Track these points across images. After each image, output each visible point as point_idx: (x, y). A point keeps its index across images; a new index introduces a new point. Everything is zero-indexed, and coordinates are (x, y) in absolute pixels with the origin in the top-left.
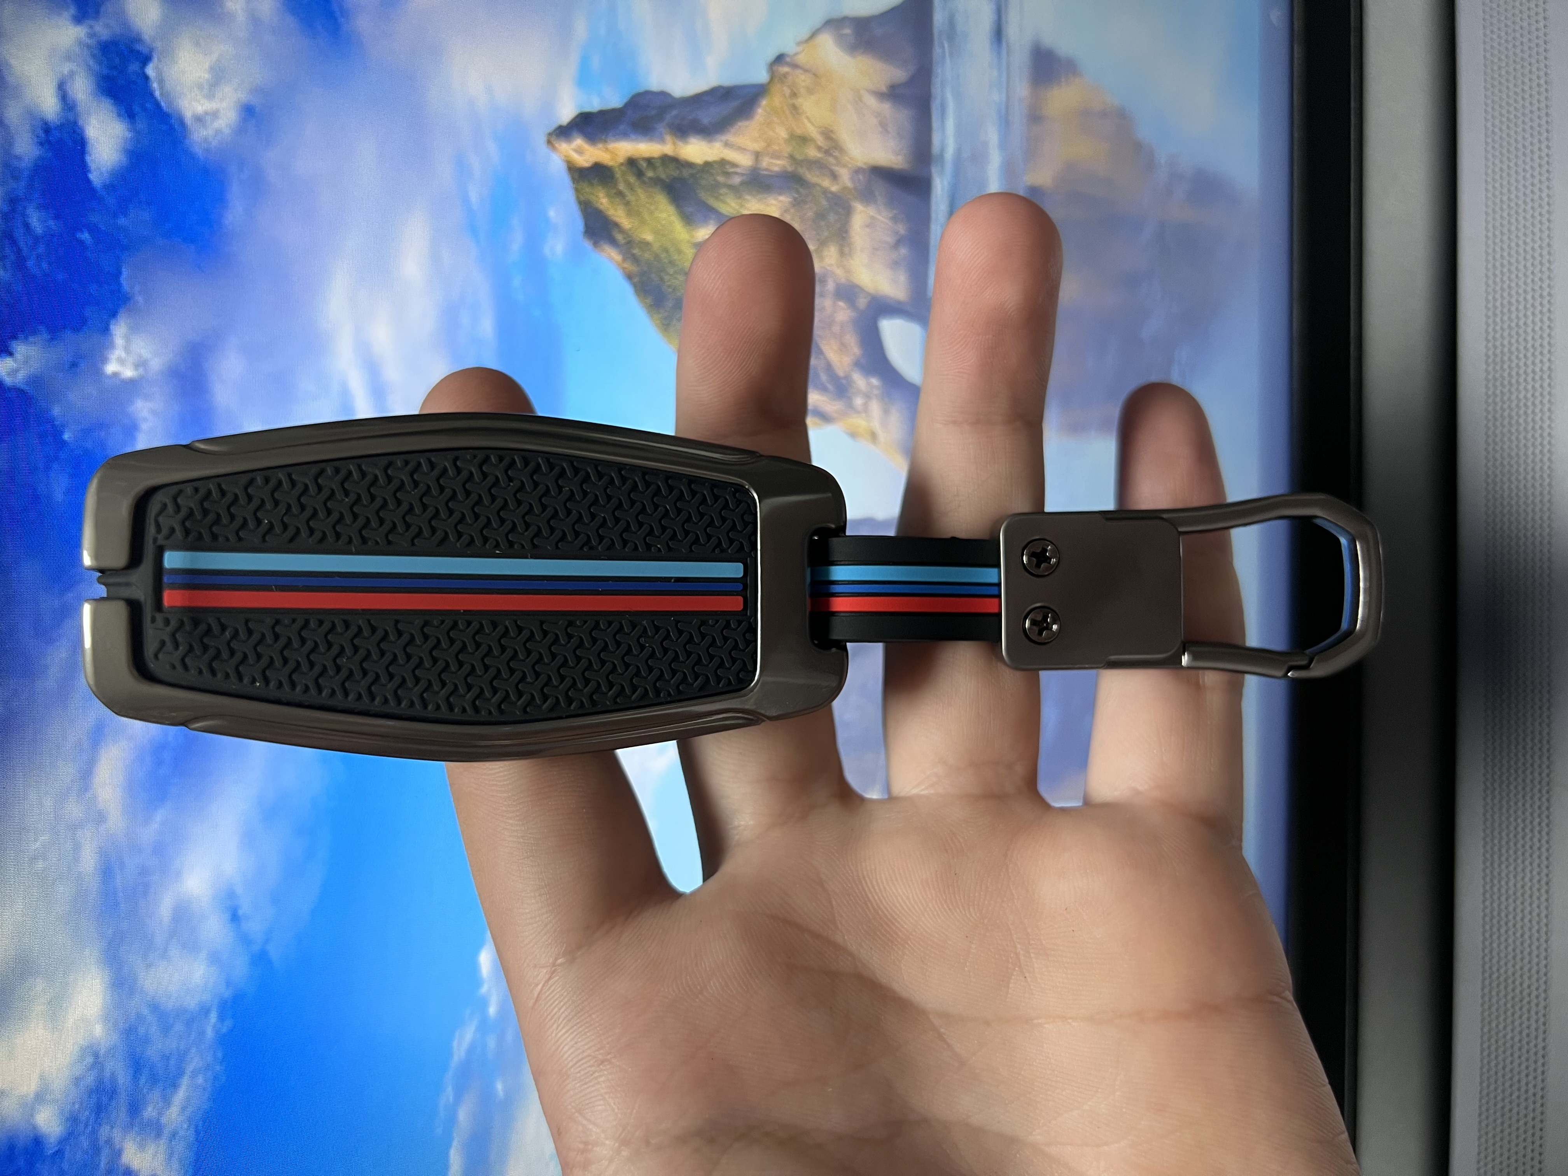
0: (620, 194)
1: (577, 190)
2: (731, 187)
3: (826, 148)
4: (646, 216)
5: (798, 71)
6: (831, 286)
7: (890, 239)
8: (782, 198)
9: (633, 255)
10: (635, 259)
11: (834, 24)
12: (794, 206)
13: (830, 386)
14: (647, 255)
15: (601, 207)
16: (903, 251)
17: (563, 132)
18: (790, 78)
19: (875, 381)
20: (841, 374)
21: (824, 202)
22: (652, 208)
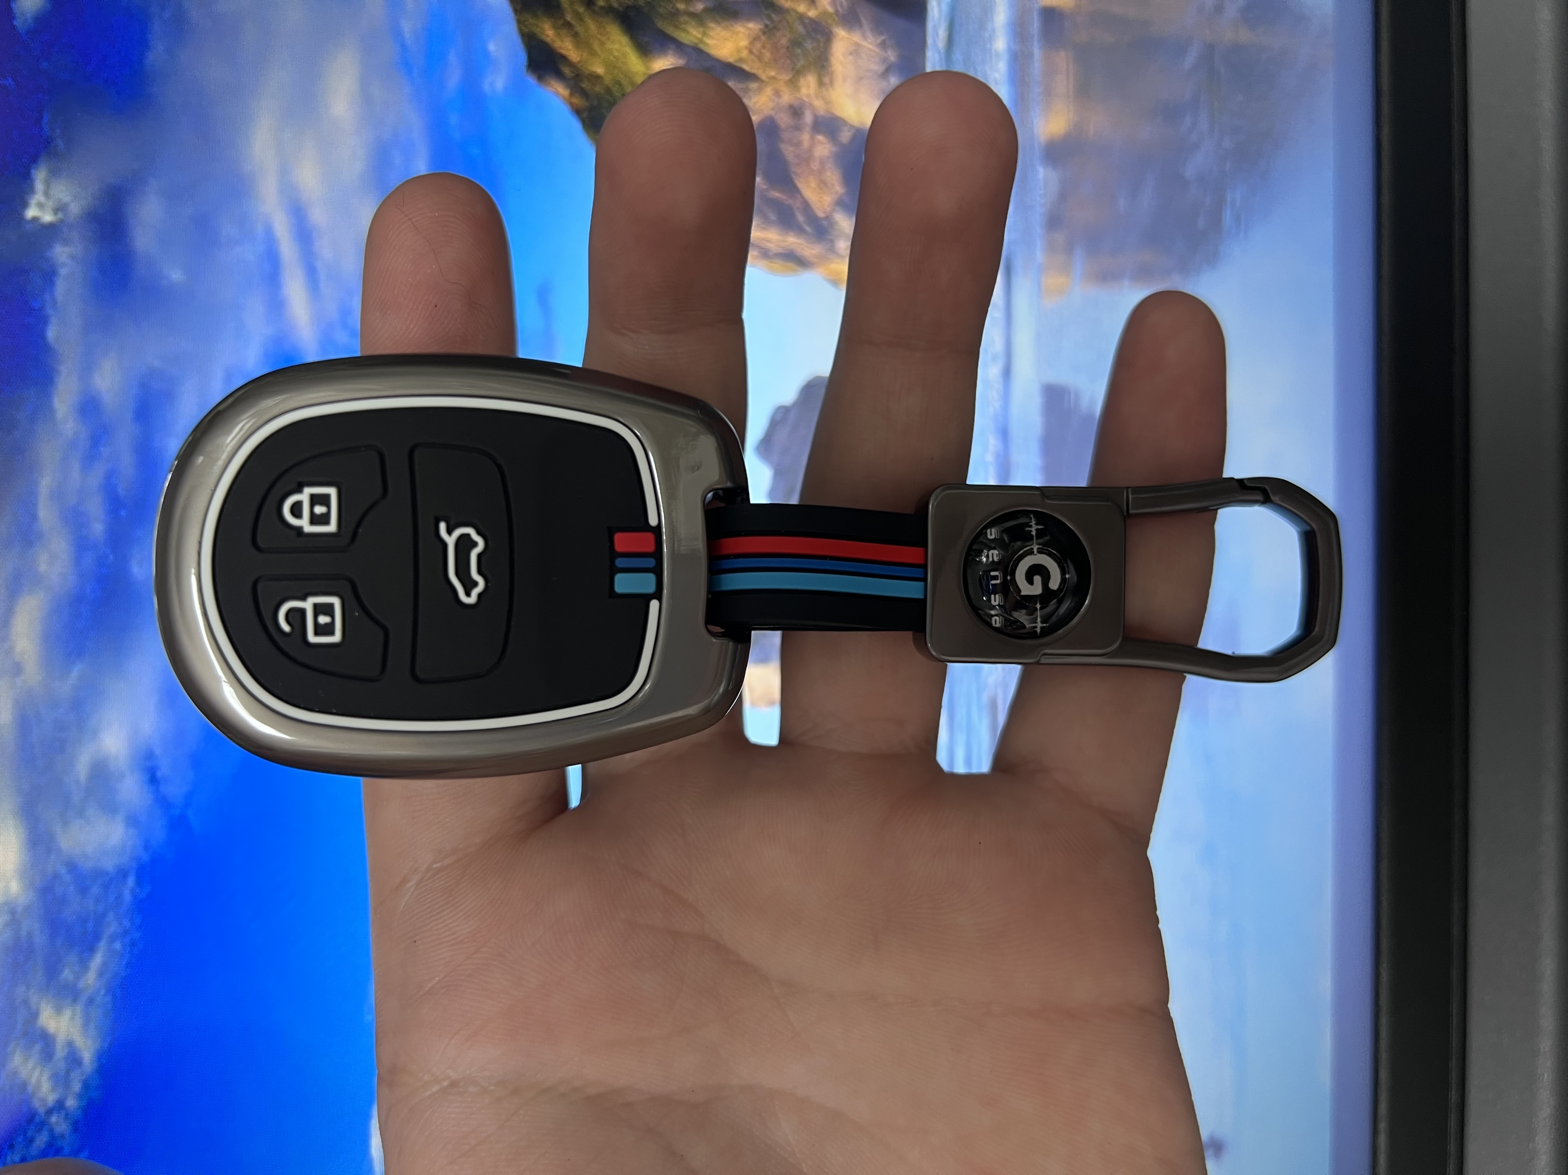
0: (568, 25)
1: (519, 22)
2: (693, 15)
4: (596, 46)
6: (808, 118)
8: (751, 25)
10: (584, 94)
12: (764, 33)
13: (808, 229)
14: (598, 89)
15: (548, 40)
20: (821, 214)
21: (801, 29)
22: (603, 39)
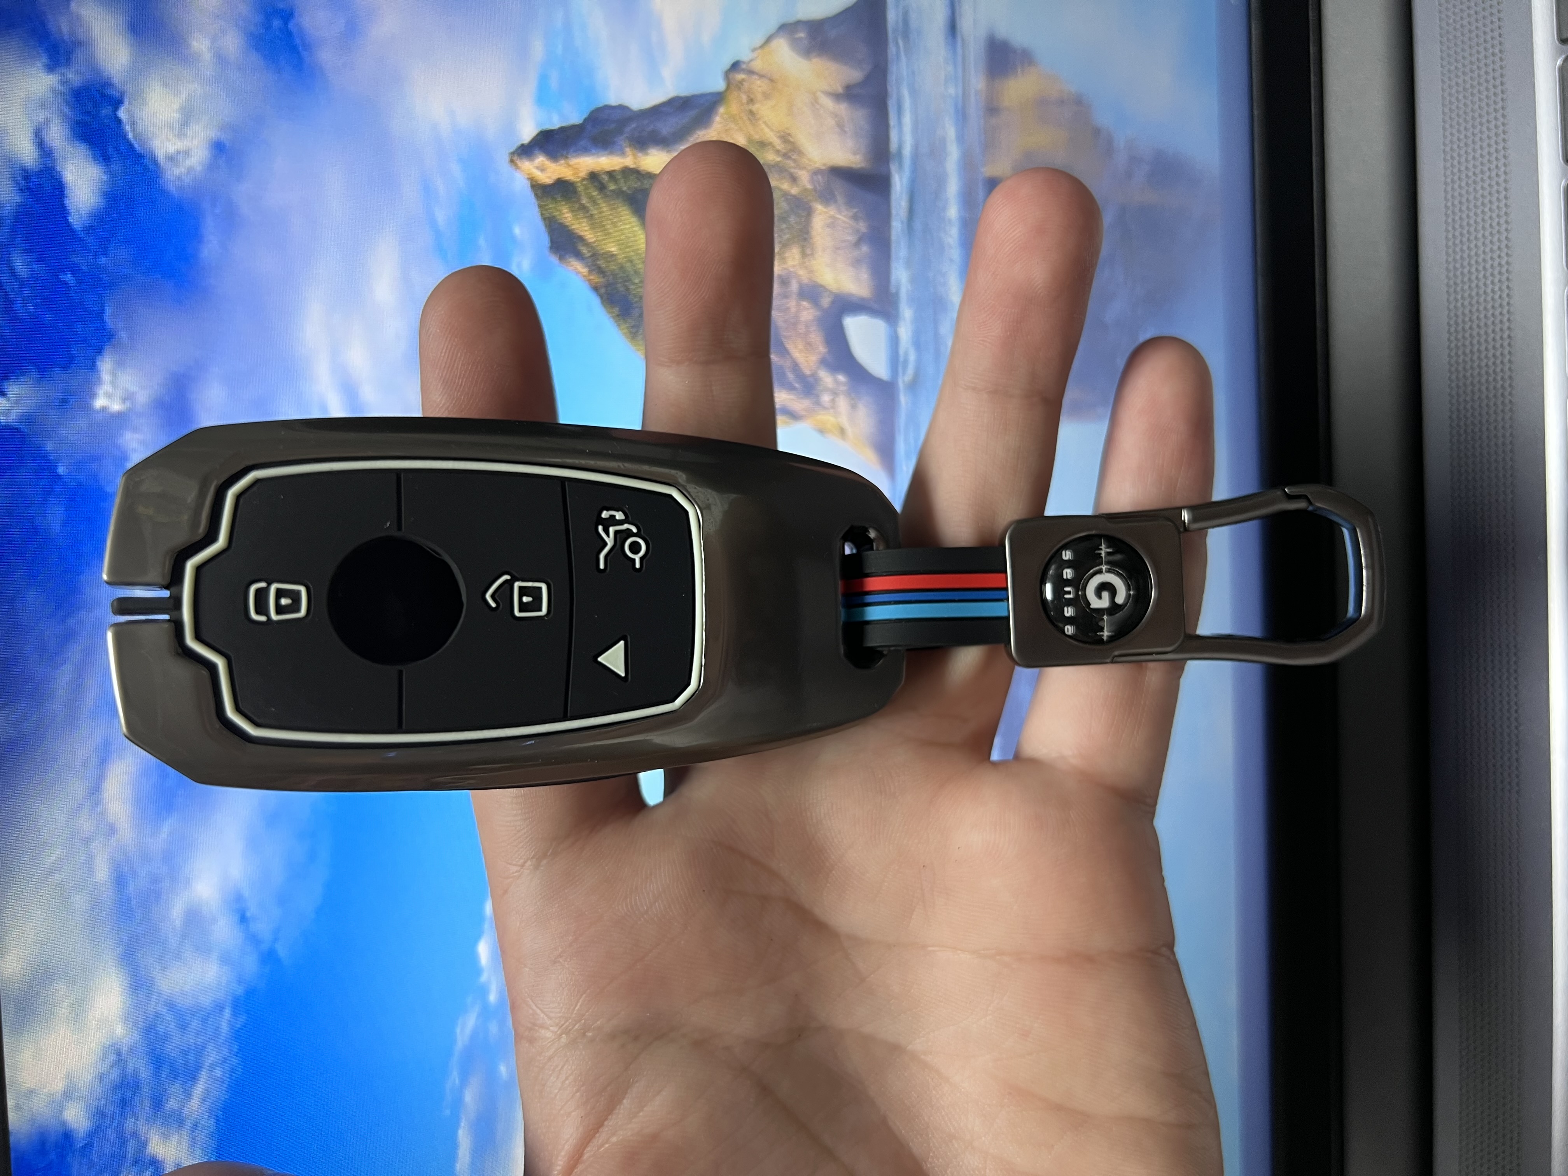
3: (784, 151)
5: (756, 77)
7: (852, 238)
9: (599, 267)
11: (787, 28)
16: (865, 249)
17: (525, 151)
18: (746, 84)
19: (841, 378)
